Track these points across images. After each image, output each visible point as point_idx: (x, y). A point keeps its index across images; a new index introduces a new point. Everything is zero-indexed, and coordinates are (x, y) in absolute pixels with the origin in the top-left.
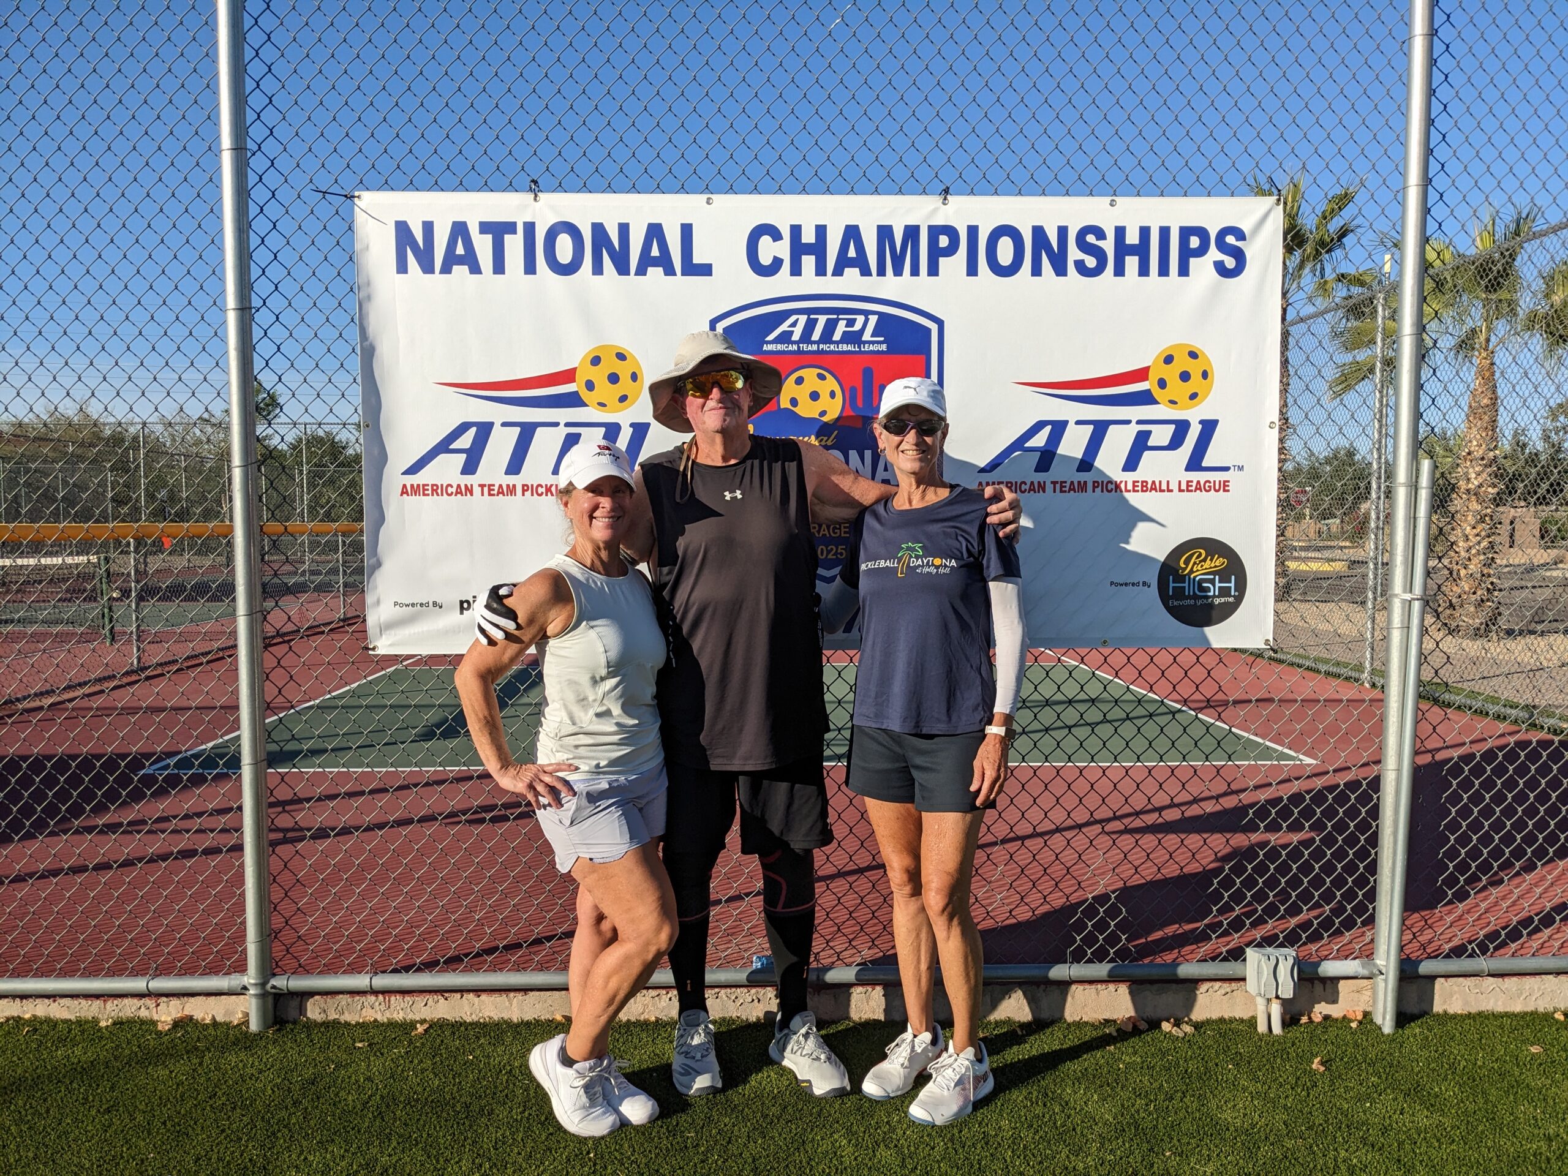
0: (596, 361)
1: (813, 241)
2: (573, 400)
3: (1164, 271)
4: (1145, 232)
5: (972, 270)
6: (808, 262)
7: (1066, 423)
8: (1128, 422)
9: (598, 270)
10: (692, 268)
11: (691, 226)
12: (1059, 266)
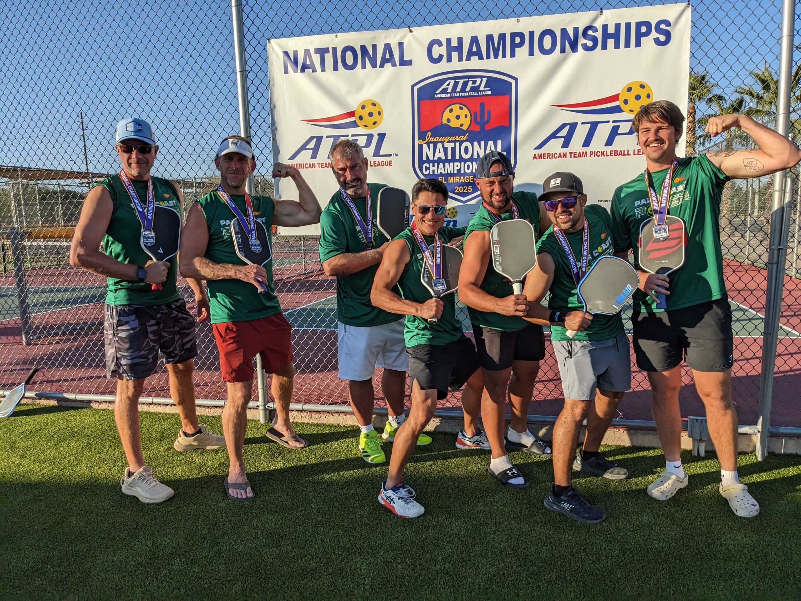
0: (363, 107)
1: (457, 45)
2: (354, 125)
3: (627, 45)
4: (618, 26)
5: (531, 53)
6: (455, 55)
7: (577, 124)
8: (608, 122)
9: (364, 67)
10: (403, 63)
11: (403, 43)
12: (574, 47)
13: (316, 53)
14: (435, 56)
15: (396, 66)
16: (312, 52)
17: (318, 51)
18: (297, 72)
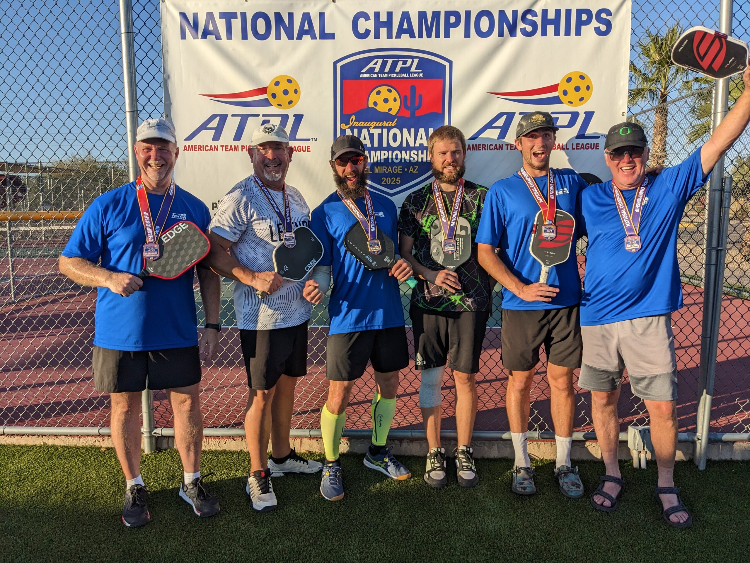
0: (277, 84)
1: (386, 20)
2: (266, 103)
3: (568, 33)
4: (558, 12)
5: (467, 35)
6: (383, 31)
7: (514, 113)
9: (278, 37)
10: (325, 36)
11: (324, 13)
12: (512, 32)
13: (220, 18)
14: (361, 30)
15: (316, 38)
16: (217, 16)
17: (223, 15)
18: (198, 38)
